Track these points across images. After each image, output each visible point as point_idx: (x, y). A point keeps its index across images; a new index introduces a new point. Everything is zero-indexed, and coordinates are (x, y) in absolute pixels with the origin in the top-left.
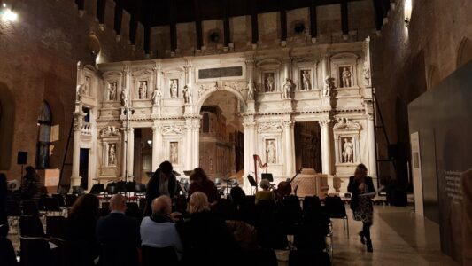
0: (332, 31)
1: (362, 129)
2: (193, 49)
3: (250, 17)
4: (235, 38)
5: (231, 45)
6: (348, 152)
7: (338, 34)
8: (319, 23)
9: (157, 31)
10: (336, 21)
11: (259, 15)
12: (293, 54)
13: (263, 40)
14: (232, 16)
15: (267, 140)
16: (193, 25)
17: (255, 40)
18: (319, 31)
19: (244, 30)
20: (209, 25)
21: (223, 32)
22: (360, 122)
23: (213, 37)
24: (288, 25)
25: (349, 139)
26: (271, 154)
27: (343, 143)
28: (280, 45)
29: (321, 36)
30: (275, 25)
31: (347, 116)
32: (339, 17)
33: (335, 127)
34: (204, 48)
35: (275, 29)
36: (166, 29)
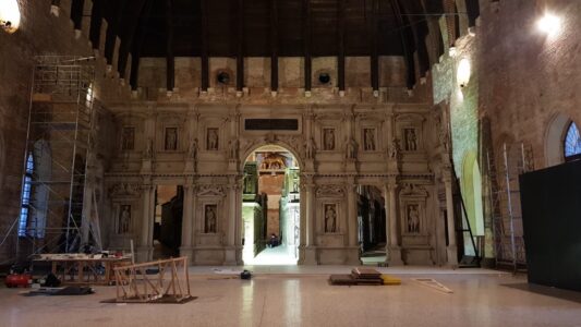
0: (360, 85)
1: (428, 196)
2: (196, 89)
3: (269, 59)
4: (250, 82)
5: (246, 90)
6: (414, 220)
7: (368, 89)
8: (347, 75)
9: (147, 63)
10: (365, 75)
11: (279, 59)
12: (355, 110)
13: (283, 87)
14: (247, 55)
15: (326, 206)
16: (197, 61)
17: (274, 86)
18: (346, 85)
19: (261, 74)
20: (218, 64)
21: (235, 74)
22: (427, 188)
23: (222, 78)
24: (313, 73)
25: (415, 207)
26: (330, 222)
27: (409, 210)
28: (304, 94)
29: (350, 90)
30: (298, 72)
31: (414, 181)
32: (368, 70)
33: (401, 193)
34: (210, 90)
35: (297, 76)
36: (162, 63)
